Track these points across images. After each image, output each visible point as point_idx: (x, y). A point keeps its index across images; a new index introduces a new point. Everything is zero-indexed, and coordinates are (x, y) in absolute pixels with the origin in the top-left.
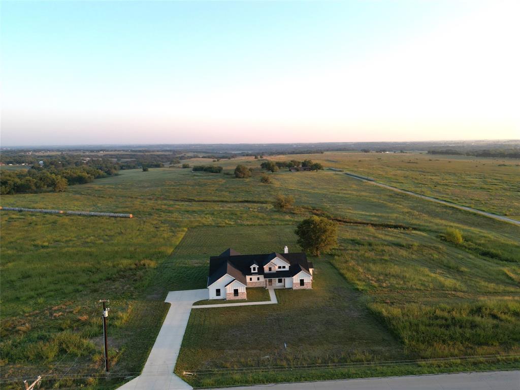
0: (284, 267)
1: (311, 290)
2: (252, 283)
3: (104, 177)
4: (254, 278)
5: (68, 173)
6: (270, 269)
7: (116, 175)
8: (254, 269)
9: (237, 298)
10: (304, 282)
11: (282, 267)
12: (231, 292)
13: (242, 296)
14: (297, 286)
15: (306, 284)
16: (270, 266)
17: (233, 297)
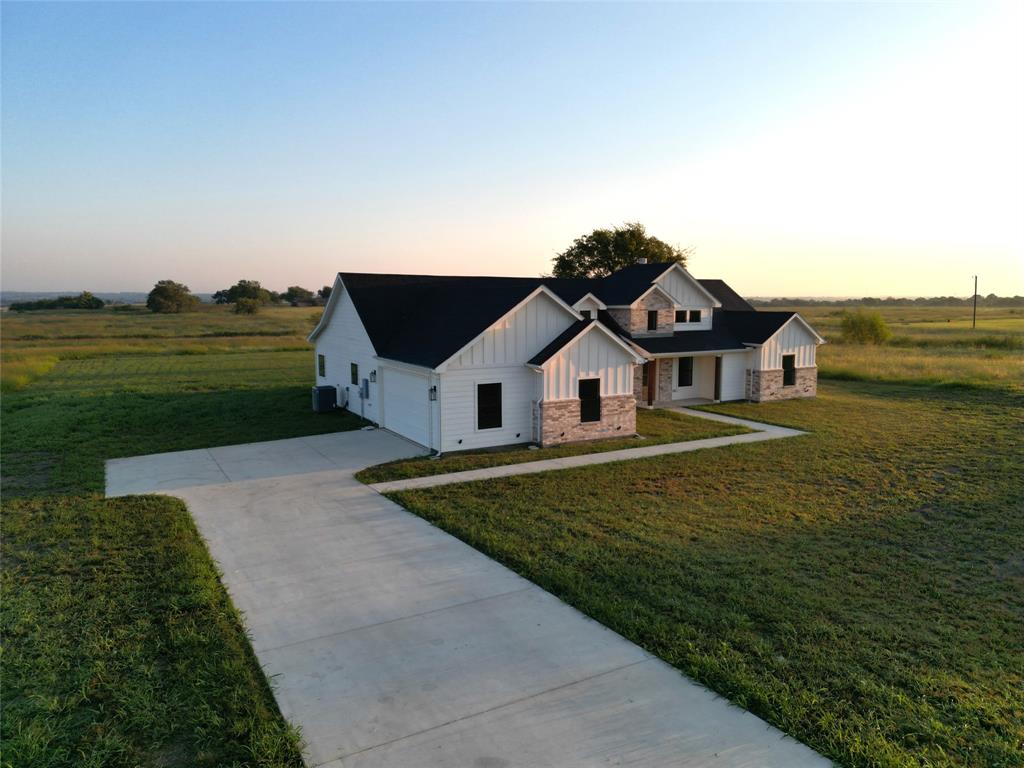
0: (696, 318)
1: (814, 400)
9: (594, 431)
10: (794, 369)
11: (688, 317)
12: (568, 394)
13: (619, 418)
14: (774, 387)
15: (802, 377)
16: (652, 305)
17: (576, 426)
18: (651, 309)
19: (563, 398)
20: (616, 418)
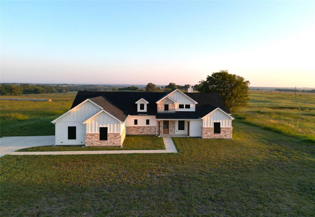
0: (188, 106)
1: (231, 140)
2: (138, 128)
4: (142, 120)
6: (166, 107)
8: (142, 107)
9: (104, 143)
10: (220, 128)
11: (185, 107)
12: (95, 131)
13: (114, 140)
14: (209, 134)
15: (223, 131)
16: (166, 103)
17: (97, 141)
18: (166, 104)
19: (93, 132)
20: (113, 140)
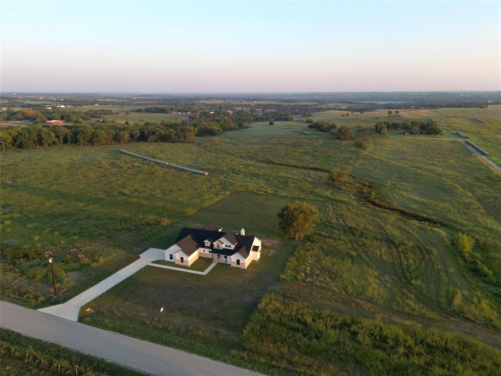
0: (230, 247)
1: (244, 269)
2: (205, 254)
3: (234, 129)
4: (207, 251)
5: (205, 125)
6: (218, 246)
7: (247, 127)
8: (207, 244)
11: (228, 246)
14: (235, 264)
15: (241, 264)
17: (180, 263)
19: (178, 259)
